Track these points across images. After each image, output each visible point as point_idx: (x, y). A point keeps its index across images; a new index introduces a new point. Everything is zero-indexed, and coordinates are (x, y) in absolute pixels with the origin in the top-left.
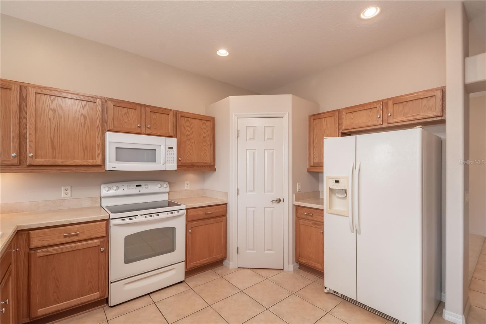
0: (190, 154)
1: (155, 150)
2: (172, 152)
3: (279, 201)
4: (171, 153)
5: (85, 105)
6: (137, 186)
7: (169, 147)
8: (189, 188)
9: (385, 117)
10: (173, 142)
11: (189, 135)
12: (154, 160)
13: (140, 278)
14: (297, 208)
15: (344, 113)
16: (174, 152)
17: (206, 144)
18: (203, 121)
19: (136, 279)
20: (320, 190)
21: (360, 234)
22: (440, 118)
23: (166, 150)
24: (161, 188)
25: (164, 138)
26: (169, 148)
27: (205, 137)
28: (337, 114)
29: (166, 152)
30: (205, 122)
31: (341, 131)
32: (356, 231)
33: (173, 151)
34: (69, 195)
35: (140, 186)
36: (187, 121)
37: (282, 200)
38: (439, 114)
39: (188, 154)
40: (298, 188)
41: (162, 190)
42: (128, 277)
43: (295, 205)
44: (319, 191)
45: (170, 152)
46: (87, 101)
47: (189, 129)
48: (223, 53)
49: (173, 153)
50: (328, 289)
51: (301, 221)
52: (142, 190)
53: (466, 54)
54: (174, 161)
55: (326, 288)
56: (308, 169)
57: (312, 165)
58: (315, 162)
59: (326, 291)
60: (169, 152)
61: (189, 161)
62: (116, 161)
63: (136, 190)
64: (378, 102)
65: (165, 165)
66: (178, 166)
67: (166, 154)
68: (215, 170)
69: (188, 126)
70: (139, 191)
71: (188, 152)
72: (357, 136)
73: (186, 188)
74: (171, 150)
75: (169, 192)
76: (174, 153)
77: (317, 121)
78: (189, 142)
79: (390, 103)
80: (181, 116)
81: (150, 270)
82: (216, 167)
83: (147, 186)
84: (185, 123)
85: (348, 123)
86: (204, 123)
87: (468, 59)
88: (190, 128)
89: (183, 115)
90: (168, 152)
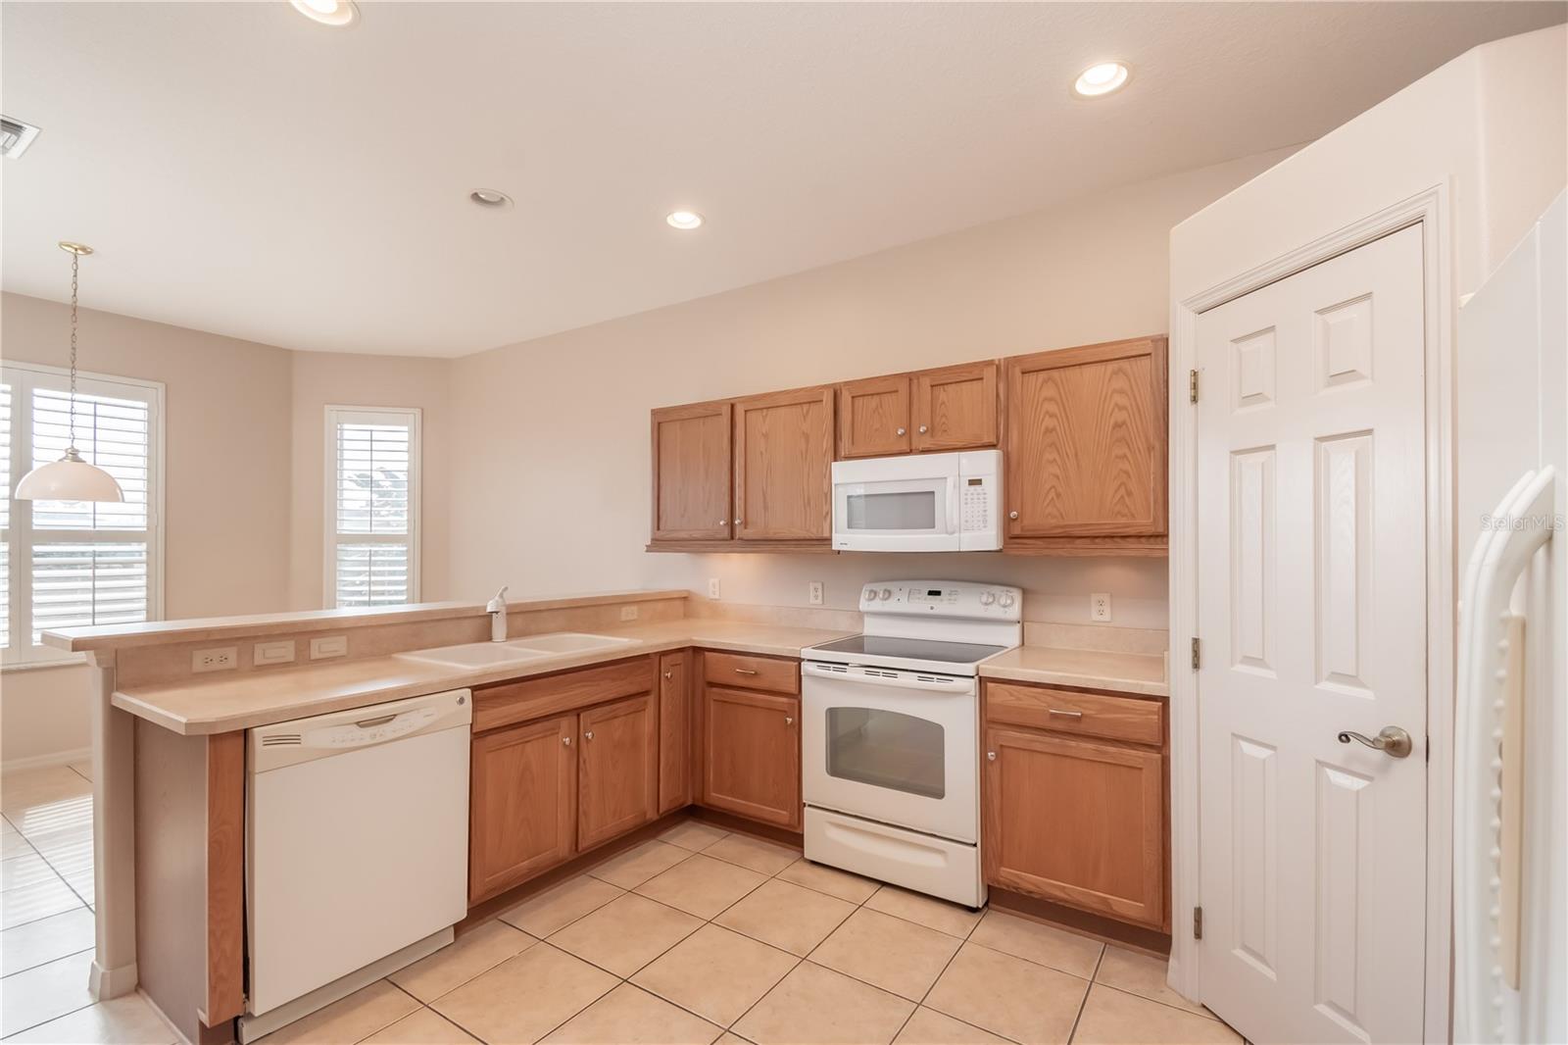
0: (1058, 495)
1: (933, 493)
2: (978, 494)
4: (976, 496)
5: (808, 412)
6: (931, 593)
7: (970, 481)
8: (1107, 617)
10: (987, 464)
11: (1054, 429)
12: (929, 522)
13: (855, 826)
16: (985, 494)
17: (1126, 451)
19: (861, 828)
23: (963, 491)
24: (989, 607)
25: (956, 454)
26: (972, 482)
27: (1120, 426)
29: (963, 497)
30: (1125, 364)
33: (981, 492)
34: (819, 601)
35: (938, 593)
36: (1045, 381)
39: (1050, 497)
41: (995, 611)
42: (854, 814)
45: (972, 494)
46: (810, 403)
47: (1053, 408)
49: (981, 497)
52: (940, 606)
54: (985, 521)
60: (969, 497)
61: (1053, 522)
62: (849, 527)
63: (925, 605)
65: (956, 535)
66: (1007, 538)
67: (963, 501)
69: (1051, 399)
70: (932, 608)
71: (1051, 489)
73: (1095, 617)
74: (977, 487)
75: (1023, 620)
76: (985, 499)
78: (1055, 455)
80: (1023, 373)
81: (881, 820)
83: (953, 597)
84: (1041, 388)
86: (1115, 373)
88: (1057, 404)
89: (1028, 366)
90: (966, 494)
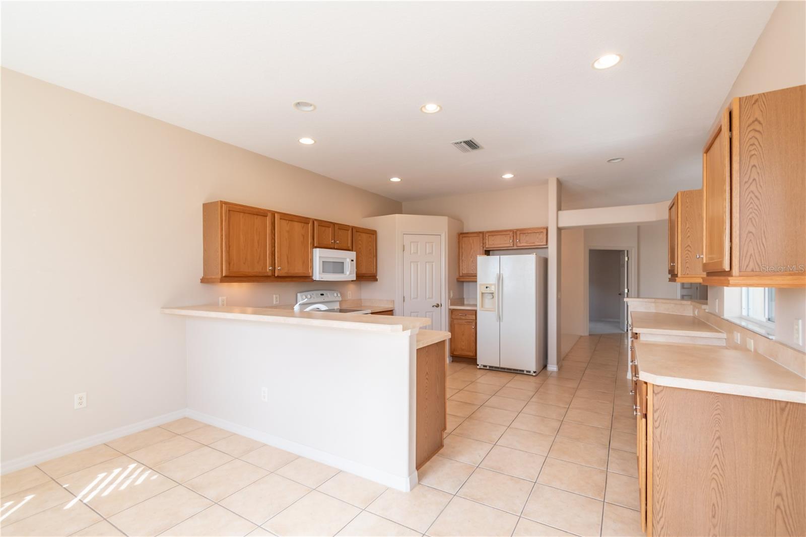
1: (343, 262)
3: (437, 306)
4: (352, 265)
5: (304, 226)
6: (321, 294)
7: (351, 260)
8: (351, 297)
9: (515, 242)
10: (353, 255)
12: (342, 272)
14: (452, 312)
15: (487, 235)
17: (371, 256)
18: (369, 235)
20: (464, 297)
21: (502, 321)
22: (545, 246)
24: (336, 297)
25: (348, 251)
27: (370, 250)
28: (481, 235)
29: (350, 264)
30: (371, 235)
31: (485, 249)
32: (500, 319)
33: (353, 263)
34: (278, 302)
35: (323, 295)
36: (359, 235)
37: (440, 305)
38: (545, 244)
39: (362, 266)
40: (452, 295)
43: (450, 309)
44: (464, 299)
46: (305, 223)
47: (361, 243)
48: (395, 180)
50: (480, 365)
51: (455, 321)
53: (559, 208)
54: (354, 272)
55: (478, 365)
56: (457, 279)
57: (461, 275)
58: (463, 272)
59: (478, 367)
61: (362, 272)
62: (319, 272)
64: (510, 231)
65: (347, 275)
66: (357, 276)
67: (350, 266)
68: (376, 280)
69: (360, 240)
70: (324, 299)
71: (362, 264)
72: (501, 256)
75: (341, 301)
76: (354, 265)
77: (465, 239)
78: (361, 255)
79: (518, 233)
80: (356, 232)
82: (377, 277)
84: (358, 237)
85: (491, 243)
86: (370, 237)
87: (560, 212)
89: (357, 230)
